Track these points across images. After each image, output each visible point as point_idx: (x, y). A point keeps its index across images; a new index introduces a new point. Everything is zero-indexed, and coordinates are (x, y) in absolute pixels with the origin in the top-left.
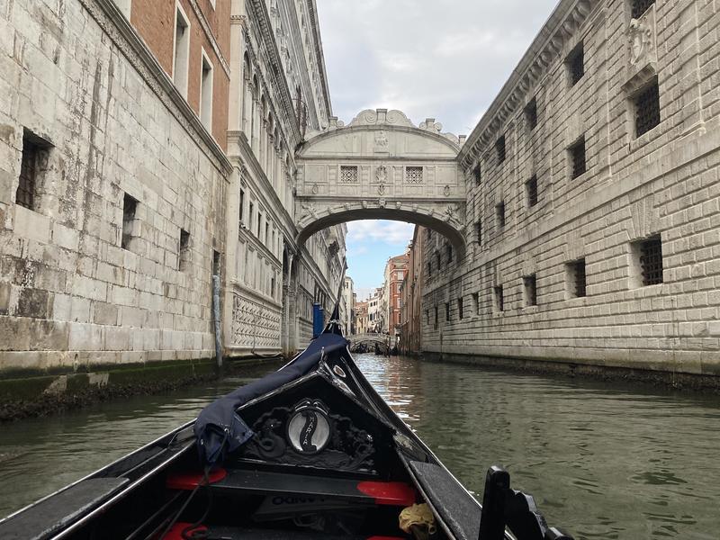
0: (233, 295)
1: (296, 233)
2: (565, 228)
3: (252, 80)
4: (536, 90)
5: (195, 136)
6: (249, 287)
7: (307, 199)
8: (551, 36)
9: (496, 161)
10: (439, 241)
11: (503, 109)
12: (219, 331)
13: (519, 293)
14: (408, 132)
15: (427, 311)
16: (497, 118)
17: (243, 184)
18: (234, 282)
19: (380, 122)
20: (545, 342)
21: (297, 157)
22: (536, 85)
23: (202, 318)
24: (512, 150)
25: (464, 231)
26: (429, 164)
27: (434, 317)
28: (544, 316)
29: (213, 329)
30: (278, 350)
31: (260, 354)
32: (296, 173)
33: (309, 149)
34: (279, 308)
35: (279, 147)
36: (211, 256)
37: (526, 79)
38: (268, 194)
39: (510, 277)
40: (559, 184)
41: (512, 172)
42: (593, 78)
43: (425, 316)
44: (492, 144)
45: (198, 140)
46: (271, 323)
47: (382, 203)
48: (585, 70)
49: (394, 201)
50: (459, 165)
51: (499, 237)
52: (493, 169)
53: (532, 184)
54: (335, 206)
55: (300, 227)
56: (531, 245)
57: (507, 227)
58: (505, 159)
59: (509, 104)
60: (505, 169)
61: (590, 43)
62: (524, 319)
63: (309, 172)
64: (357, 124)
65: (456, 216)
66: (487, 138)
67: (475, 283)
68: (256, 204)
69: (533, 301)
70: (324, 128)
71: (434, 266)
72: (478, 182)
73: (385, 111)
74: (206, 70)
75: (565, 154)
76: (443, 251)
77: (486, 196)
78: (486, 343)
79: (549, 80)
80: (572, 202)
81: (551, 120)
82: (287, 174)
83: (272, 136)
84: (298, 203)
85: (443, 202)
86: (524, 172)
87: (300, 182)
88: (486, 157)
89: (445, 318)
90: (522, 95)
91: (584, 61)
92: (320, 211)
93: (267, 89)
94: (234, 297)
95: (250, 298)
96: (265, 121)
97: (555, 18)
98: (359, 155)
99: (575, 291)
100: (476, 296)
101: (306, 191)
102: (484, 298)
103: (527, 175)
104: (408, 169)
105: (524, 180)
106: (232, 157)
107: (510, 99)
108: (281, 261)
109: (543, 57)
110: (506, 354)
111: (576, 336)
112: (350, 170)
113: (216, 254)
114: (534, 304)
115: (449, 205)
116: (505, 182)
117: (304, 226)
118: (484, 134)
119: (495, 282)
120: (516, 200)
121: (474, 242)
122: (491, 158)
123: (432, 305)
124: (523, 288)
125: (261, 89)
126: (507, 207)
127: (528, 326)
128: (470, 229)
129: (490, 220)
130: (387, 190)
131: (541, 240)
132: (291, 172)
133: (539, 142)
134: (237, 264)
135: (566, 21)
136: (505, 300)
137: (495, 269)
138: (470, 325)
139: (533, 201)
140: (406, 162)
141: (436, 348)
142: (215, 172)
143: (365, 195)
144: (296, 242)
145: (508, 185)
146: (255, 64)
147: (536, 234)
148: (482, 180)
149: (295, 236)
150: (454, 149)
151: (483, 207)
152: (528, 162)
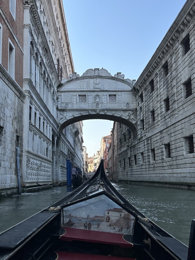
0: (26, 156)
1: (58, 126)
2: (183, 121)
3: (35, 55)
4: (167, 57)
5: (6, 80)
6: (35, 152)
7: (63, 110)
8: (174, 32)
9: (150, 91)
10: (125, 128)
11: (152, 67)
12: (19, 174)
13: (162, 152)
14: (109, 79)
15: (120, 161)
16: (150, 71)
17: (31, 104)
18: (27, 150)
19: (96, 74)
20: (175, 175)
21: (58, 91)
22: (168, 55)
23: (11, 168)
24: (157, 86)
25: (136, 123)
26: (119, 93)
27: (124, 164)
28: (174, 163)
29: (17, 174)
30: (50, 182)
31: (41, 184)
32: (57, 98)
33: (63, 88)
34: (50, 162)
35: (49, 86)
36: (15, 138)
37: (163, 52)
38: (44, 109)
39: (158, 145)
40: (180, 101)
41: (157, 96)
43: (119, 163)
44: (148, 83)
45: (7, 82)
46: (46, 169)
47: (98, 111)
48: (190, 47)
49: (103, 110)
50: (133, 93)
51: (152, 126)
52: (148, 95)
53: (167, 101)
54: (76, 114)
55: (60, 123)
56: (167, 130)
57: (156, 121)
58: (154, 90)
59: (155, 65)
60: (154, 95)
61: (192, 34)
62: (165, 164)
63: (64, 97)
64: (85, 75)
65: (132, 117)
66: (145, 81)
67: (142, 147)
68: (38, 113)
69: (169, 156)
70: (70, 78)
71: (123, 140)
72: (142, 101)
73: (98, 69)
74: (11, 49)
75: (182, 87)
76: (127, 133)
77: (145, 107)
78: (147, 175)
79: (173, 52)
80: (186, 109)
81: (175, 71)
82: (53, 99)
83: (45, 81)
84: (59, 112)
85: (126, 111)
86: (163, 96)
87: (60, 103)
88: (145, 89)
89: (128, 164)
90: (161, 60)
91: (190, 43)
92: (69, 116)
93: (42, 59)
94: (27, 157)
95: (35, 158)
96: (42, 74)
97: (176, 23)
98: (87, 90)
99: (189, 150)
100: (142, 154)
101: (63, 107)
102: (146, 155)
103: (164, 97)
104: (110, 95)
105: (163, 99)
106: (25, 91)
107: (155, 62)
108: (51, 139)
109: (171, 42)
110: (157, 181)
111: (190, 172)
112: (83, 97)
113: (18, 137)
114: (170, 157)
115: (129, 112)
116: (154, 101)
117: (62, 123)
118: (144, 79)
119: (151, 147)
120: (160, 109)
121: (141, 129)
122: (148, 90)
123: (122, 158)
124: (164, 150)
125: (40, 59)
126: (156, 112)
127: (167, 168)
128: (139, 123)
129: (148, 118)
130: (100, 105)
131: (172, 127)
132: (55, 98)
133: (170, 81)
134: (28, 142)
135: (181, 24)
136: (156, 155)
137: (151, 141)
138: (140, 167)
139: (168, 109)
140: (108, 93)
141: (125, 178)
142: (17, 98)
143: (90, 108)
144: (58, 130)
145: (156, 102)
146: (36, 47)
147: (169, 124)
148: (144, 100)
149: (58, 128)
150: (130, 86)
151: (144, 112)
152: (165, 91)
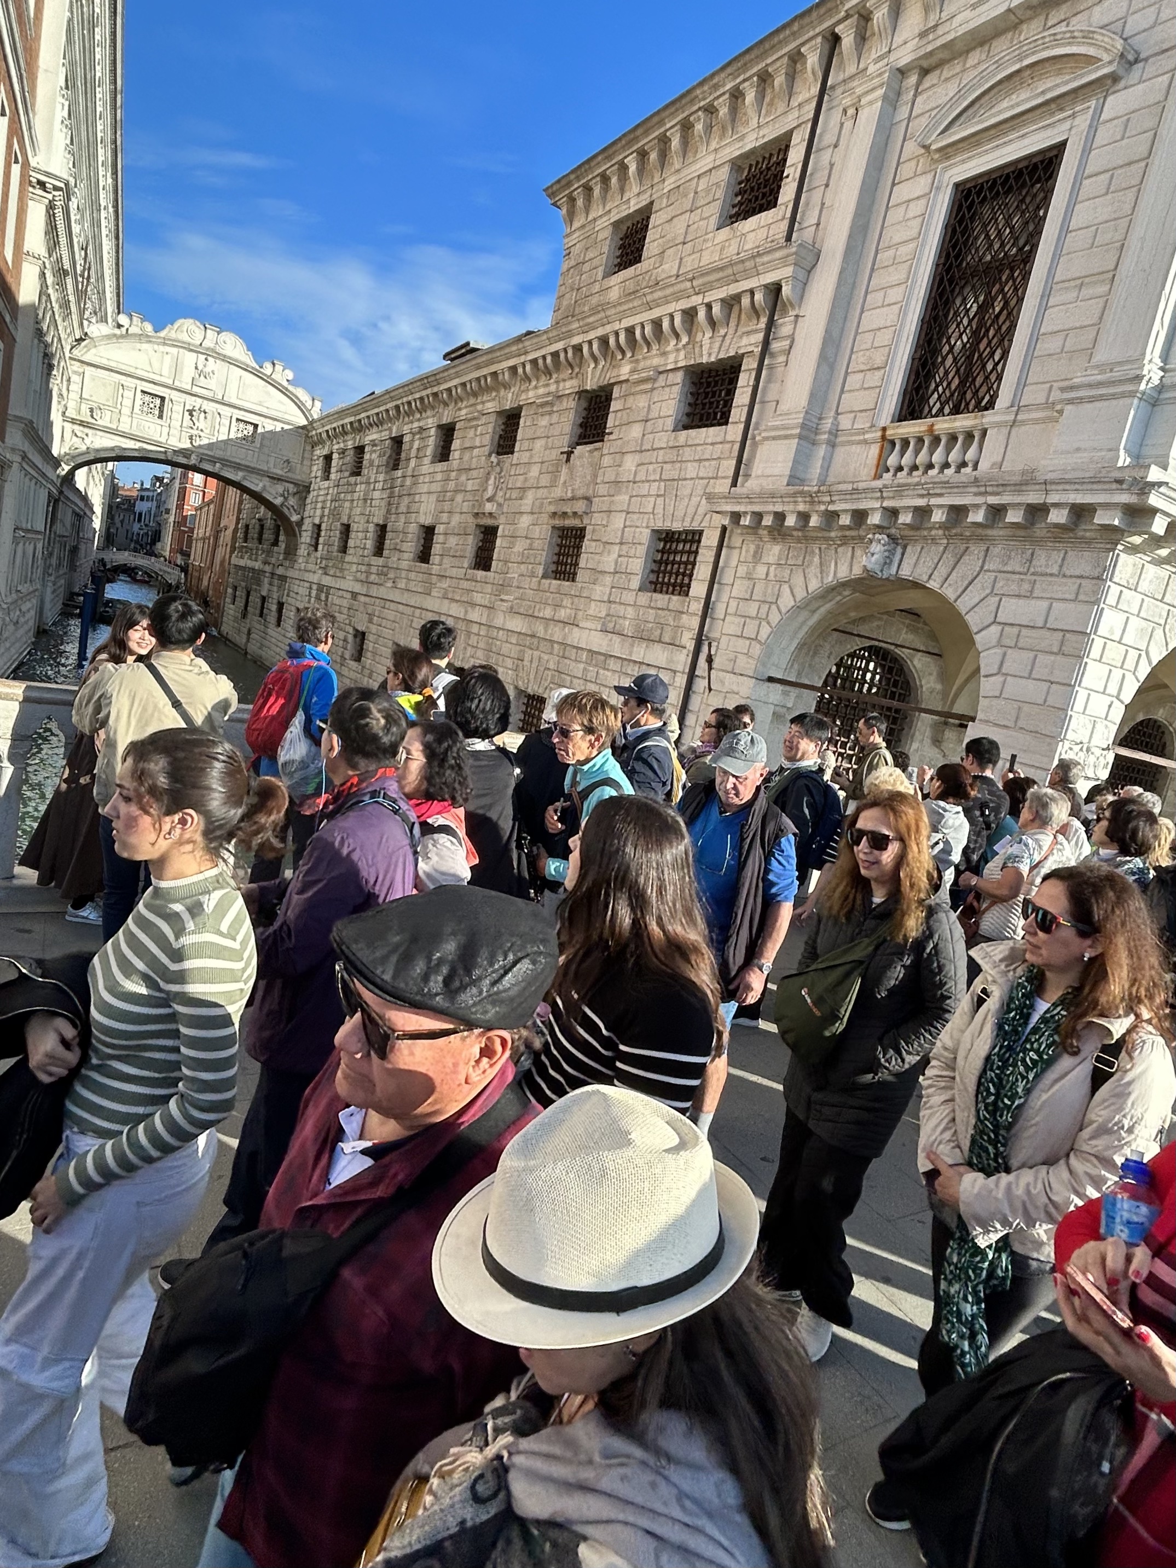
4: (406, 428)
8: (429, 391)
9: (351, 468)
11: (368, 417)
13: (345, 640)
14: (245, 370)
15: (235, 587)
16: (360, 421)
19: (208, 343)
22: (406, 424)
24: (369, 472)
25: (300, 523)
27: (244, 602)
33: (93, 351)
37: (397, 409)
40: (404, 555)
42: (454, 474)
43: (230, 590)
44: (350, 444)
47: (195, 460)
48: (451, 457)
49: (212, 460)
50: (307, 436)
51: (338, 564)
52: (345, 474)
53: (382, 530)
56: (367, 600)
57: (348, 558)
58: (360, 475)
60: (358, 488)
61: (460, 433)
63: (91, 383)
64: (172, 334)
65: (292, 501)
66: (346, 433)
69: (358, 658)
71: (254, 533)
72: (327, 478)
73: (216, 329)
75: (416, 529)
76: (269, 523)
77: (332, 500)
81: (412, 479)
84: (68, 426)
85: (279, 479)
86: (376, 512)
88: (341, 453)
89: (258, 612)
90: (390, 419)
91: (453, 448)
97: (434, 378)
98: (170, 382)
101: (83, 412)
103: (378, 517)
105: (376, 521)
107: (377, 414)
109: (418, 403)
114: (358, 661)
116: (354, 503)
118: (343, 426)
120: (362, 534)
121: (309, 545)
122: (346, 460)
123: (243, 584)
124: (350, 638)
126: (353, 535)
128: (307, 526)
129: (331, 533)
130: (205, 443)
131: (377, 602)
133: (397, 491)
135: (445, 389)
137: (327, 598)
139: (379, 550)
140: (236, 411)
141: (240, 641)
143: (173, 442)
145: (358, 511)
147: (374, 591)
148: (333, 476)
151: (327, 511)
152: (383, 503)
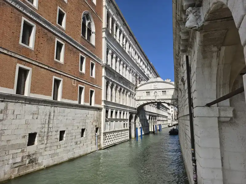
3: (110, 86)
6: (112, 131)
14: (162, 82)
17: (108, 109)
18: (103, 132)
19: (155, 81)
21: (136, 91)
25: (178, 107)
26: (168, 90)
32: (135, 94)
34: (127, 129)
35: (125, 93)
47: (156, 100)
49: (159, 100)
54: (145, 102)
65: (175, 103)
68: (114, 111)
74: (92, 92)
83: (122, 92)
84: (136, 101)
92: (141, 103)
94: (104, 135)
96: (118, 90)
98: (150, 89)
101: (138, 98)
106: (103, 105)
108: (128, 118)
112: (148, 93)
113: (97, 129)
115: (174, 100)
117: (138, 107)
125: (115, 85)
130: (157, 97)
142: (96, 111)
144: (136, 111)
146: (112, 81)
150: (174, 86)
